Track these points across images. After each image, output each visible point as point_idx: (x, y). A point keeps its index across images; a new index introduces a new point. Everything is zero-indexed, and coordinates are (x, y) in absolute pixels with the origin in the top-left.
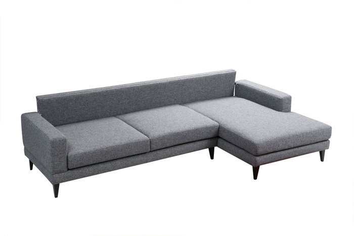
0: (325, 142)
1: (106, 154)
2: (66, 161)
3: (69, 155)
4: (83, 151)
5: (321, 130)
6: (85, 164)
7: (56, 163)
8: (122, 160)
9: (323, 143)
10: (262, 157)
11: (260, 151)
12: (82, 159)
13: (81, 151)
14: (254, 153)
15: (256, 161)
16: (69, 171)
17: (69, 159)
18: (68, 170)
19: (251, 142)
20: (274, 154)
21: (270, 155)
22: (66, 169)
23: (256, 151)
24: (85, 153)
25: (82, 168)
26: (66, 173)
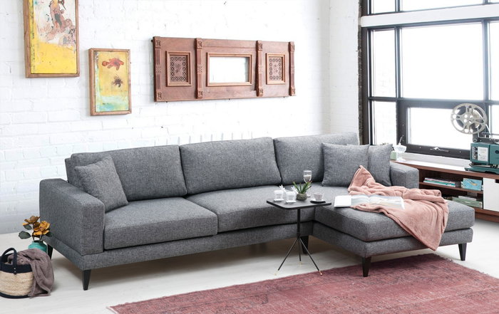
0: (466, 231)
1: (156, 232)
2: (102, 237)
3: (107, 228)
4: (124, 225)
5: (460, 212)
6: (128, 244)
7: (88, 239)
8: (178, 243)
9: (463, 231)
10: (375, 244)
11: (372, 234)
12: (124, 236)
13: (123, 225)
14: (363, 238)
15: (366, 249)
16: (106, 252)
17: (106, 235)
18: (104, 250)
19: (358, 221)
20: (392, 241)
21: (387, 242)
22: (101, 250)
23: (367, 234)
24: (129, 228)
25: (123, 250)
26: (101, 255)
